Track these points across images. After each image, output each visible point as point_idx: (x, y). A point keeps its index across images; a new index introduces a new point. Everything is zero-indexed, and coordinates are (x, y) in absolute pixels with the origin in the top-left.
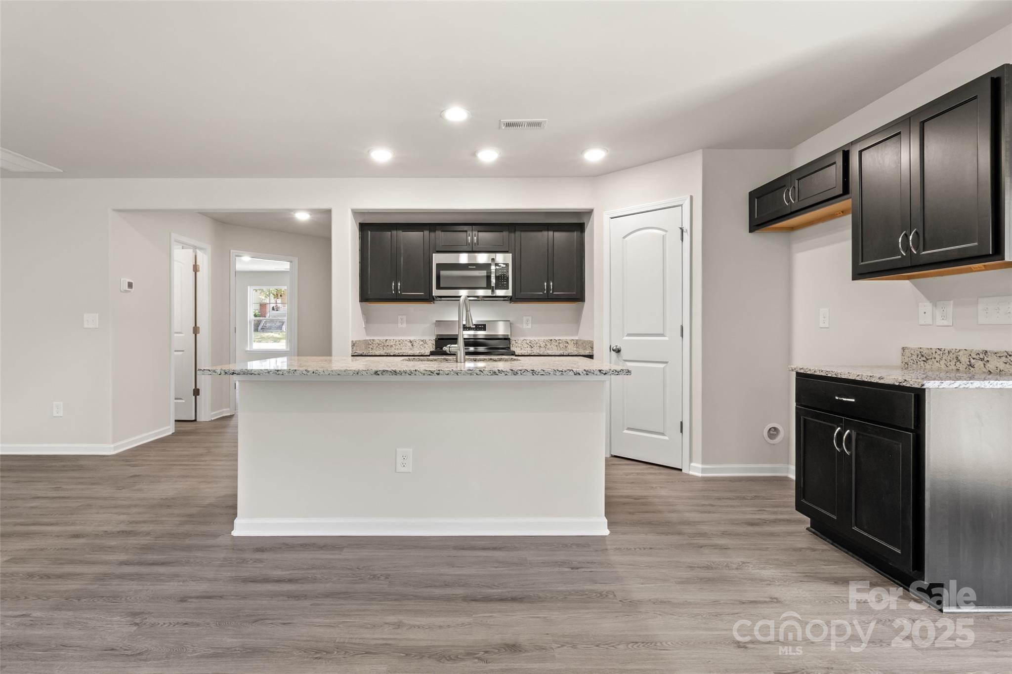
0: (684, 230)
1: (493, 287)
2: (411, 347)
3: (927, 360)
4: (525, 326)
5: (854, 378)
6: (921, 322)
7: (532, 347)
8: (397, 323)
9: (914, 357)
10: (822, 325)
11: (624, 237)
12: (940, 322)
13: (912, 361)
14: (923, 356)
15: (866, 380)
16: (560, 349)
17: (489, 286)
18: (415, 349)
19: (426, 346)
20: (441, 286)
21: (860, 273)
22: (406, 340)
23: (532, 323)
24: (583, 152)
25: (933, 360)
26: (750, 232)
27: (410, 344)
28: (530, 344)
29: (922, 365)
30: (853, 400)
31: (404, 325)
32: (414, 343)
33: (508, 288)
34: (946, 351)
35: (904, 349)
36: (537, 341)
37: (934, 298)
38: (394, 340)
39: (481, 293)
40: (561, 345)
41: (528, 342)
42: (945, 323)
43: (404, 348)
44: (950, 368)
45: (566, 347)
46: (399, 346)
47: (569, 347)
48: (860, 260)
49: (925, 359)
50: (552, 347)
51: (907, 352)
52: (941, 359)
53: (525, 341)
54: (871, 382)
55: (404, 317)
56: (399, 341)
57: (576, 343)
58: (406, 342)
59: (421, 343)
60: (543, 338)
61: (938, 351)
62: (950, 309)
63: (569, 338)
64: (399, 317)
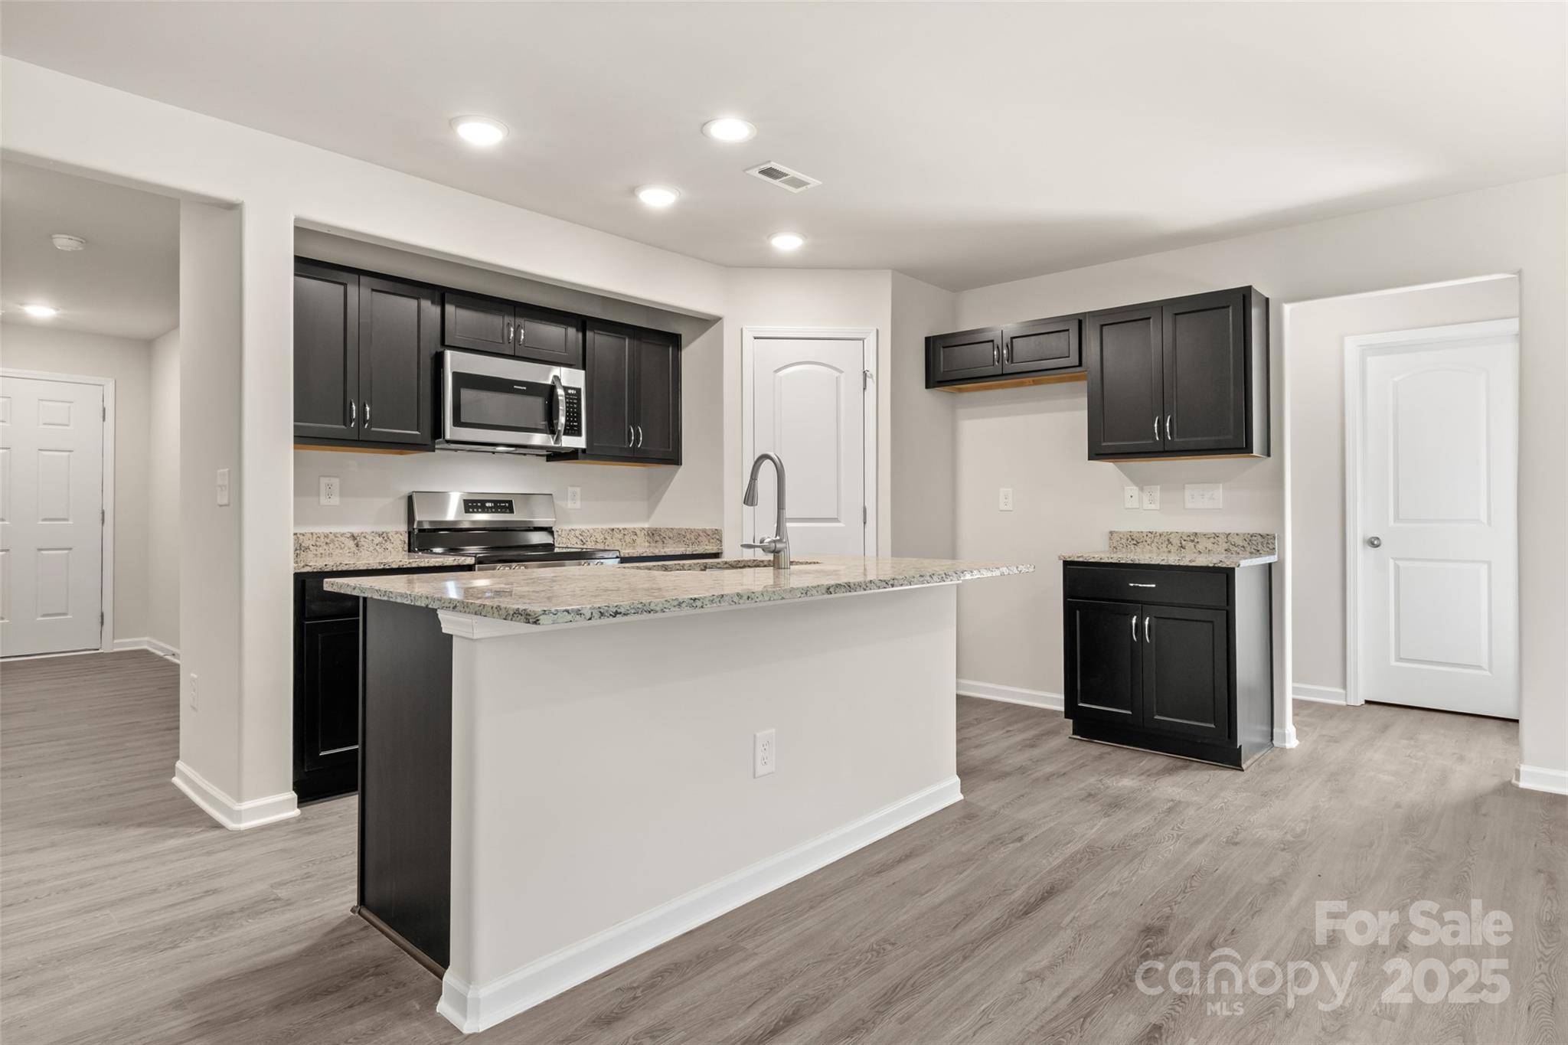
0: (868, 374)
1: (559, 431)
2: (354, 549)
3: (1138, 543)
4: (570, 505)
5: (1157, 563)
6: (1128, 505)
7: (584, 544)
8: (318, 495)
9: (1124, 541)
10: (1002, 507)
11: (776, 371)
12: (1147, 506)
13: (1121, 545)
14: (1133, 539)
15: (1173, 564)
16: (626, 545)
17: (551, 429)
18: (364, 553)
19: (389, 545)
20: (462, 420)
21: (1096, 453)
22: (342, 535)
23: (581, 500)
24: (770, 236)
25: (1144, 543)
26: (927, 387)
27: (351, 544)
28: (581, 537)
29: (1133, 548)
30: (1154, 586)
31: (335, 500)
32: (362, 541)
33: (580, 434)
34: (1158, 534)
35: (1111, 533)
36: (591, 531)
37: (1141, 483)
38: (312, 534)
39: (538, 439)
40: (628, 539)
41: (577, 533)
42: (1153, 506)
43: (337, 551)
44: (1161, 550)
45: (634, 541)
46: (325, 547)
47: (638, 541)
48: (1102, 440)
49: (1135, 542)
50: (614, 543)
51: (1116, 537)
52: (1153, 542)
53: (573, 533)
54: (1179, 566)
55: (335, 481)
56: (326, 536)
57: (653, 534)
58: (343, 539)
59: (378, 540)
60: (599, 526)
61: (1149, 534)
62: (1157, 494)
63: (638, 525)
64: (324, 481)
